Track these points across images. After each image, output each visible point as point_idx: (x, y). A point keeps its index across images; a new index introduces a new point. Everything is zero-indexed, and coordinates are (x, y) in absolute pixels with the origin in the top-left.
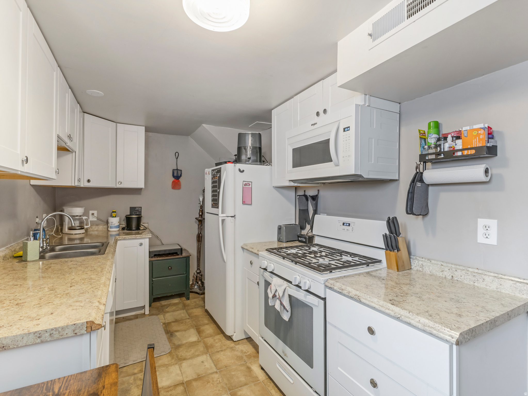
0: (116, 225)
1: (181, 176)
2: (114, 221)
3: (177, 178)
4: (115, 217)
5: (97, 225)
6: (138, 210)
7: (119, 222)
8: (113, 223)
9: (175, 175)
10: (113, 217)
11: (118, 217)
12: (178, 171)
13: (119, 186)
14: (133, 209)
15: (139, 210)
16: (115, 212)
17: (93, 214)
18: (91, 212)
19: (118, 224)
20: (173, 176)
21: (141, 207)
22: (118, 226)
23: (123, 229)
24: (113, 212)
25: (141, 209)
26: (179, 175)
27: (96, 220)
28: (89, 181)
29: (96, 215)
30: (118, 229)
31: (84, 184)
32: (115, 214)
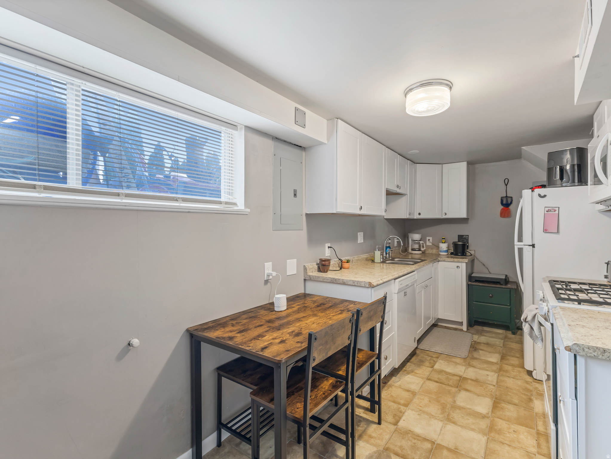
0: (444, 250)
1: (511, 203)
2: (444, 246)
3: (506, 206)
4: (445, 243)
5: (432, 249)
6: (465, 238)
7: (447, 248)
8: (442, 248)
9: (505, 202)
10: (443, 243)
11: (447, 243)
12: (508, 198)
13: (444, 217)
14: (460, 237)
15: (467, 238)
16: (444, 239)
17: (429, 240)
18: (428, 238)
19: (446, 249)
20: (502, 203)
21: (468, 235)
22: (447, 251)
23: (452, 254)
24: (443, 239)
25: (468, 237)
26: (509, 202)
27: (431, 244)
28: (419, 214)
29: (431, 241)
30: (446, 253)
31: (416, 216)
32: (444, 241)
